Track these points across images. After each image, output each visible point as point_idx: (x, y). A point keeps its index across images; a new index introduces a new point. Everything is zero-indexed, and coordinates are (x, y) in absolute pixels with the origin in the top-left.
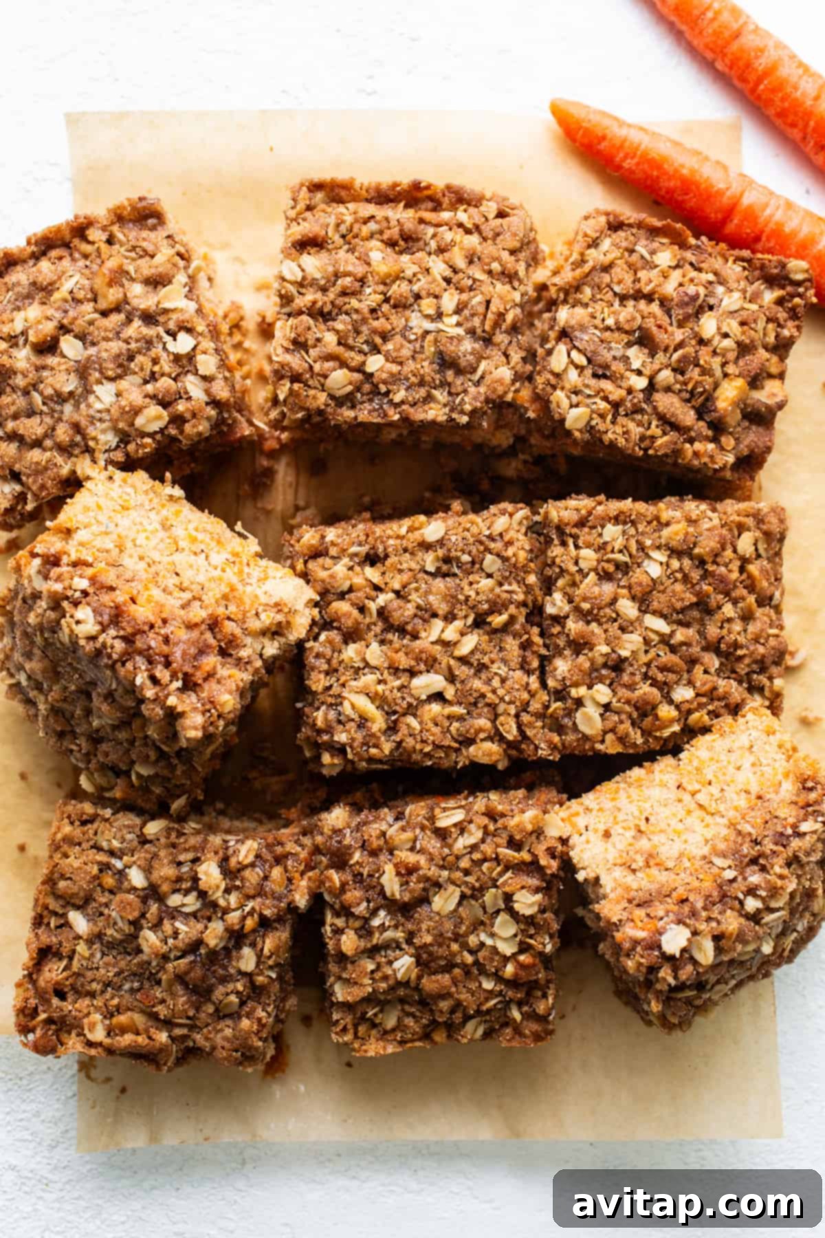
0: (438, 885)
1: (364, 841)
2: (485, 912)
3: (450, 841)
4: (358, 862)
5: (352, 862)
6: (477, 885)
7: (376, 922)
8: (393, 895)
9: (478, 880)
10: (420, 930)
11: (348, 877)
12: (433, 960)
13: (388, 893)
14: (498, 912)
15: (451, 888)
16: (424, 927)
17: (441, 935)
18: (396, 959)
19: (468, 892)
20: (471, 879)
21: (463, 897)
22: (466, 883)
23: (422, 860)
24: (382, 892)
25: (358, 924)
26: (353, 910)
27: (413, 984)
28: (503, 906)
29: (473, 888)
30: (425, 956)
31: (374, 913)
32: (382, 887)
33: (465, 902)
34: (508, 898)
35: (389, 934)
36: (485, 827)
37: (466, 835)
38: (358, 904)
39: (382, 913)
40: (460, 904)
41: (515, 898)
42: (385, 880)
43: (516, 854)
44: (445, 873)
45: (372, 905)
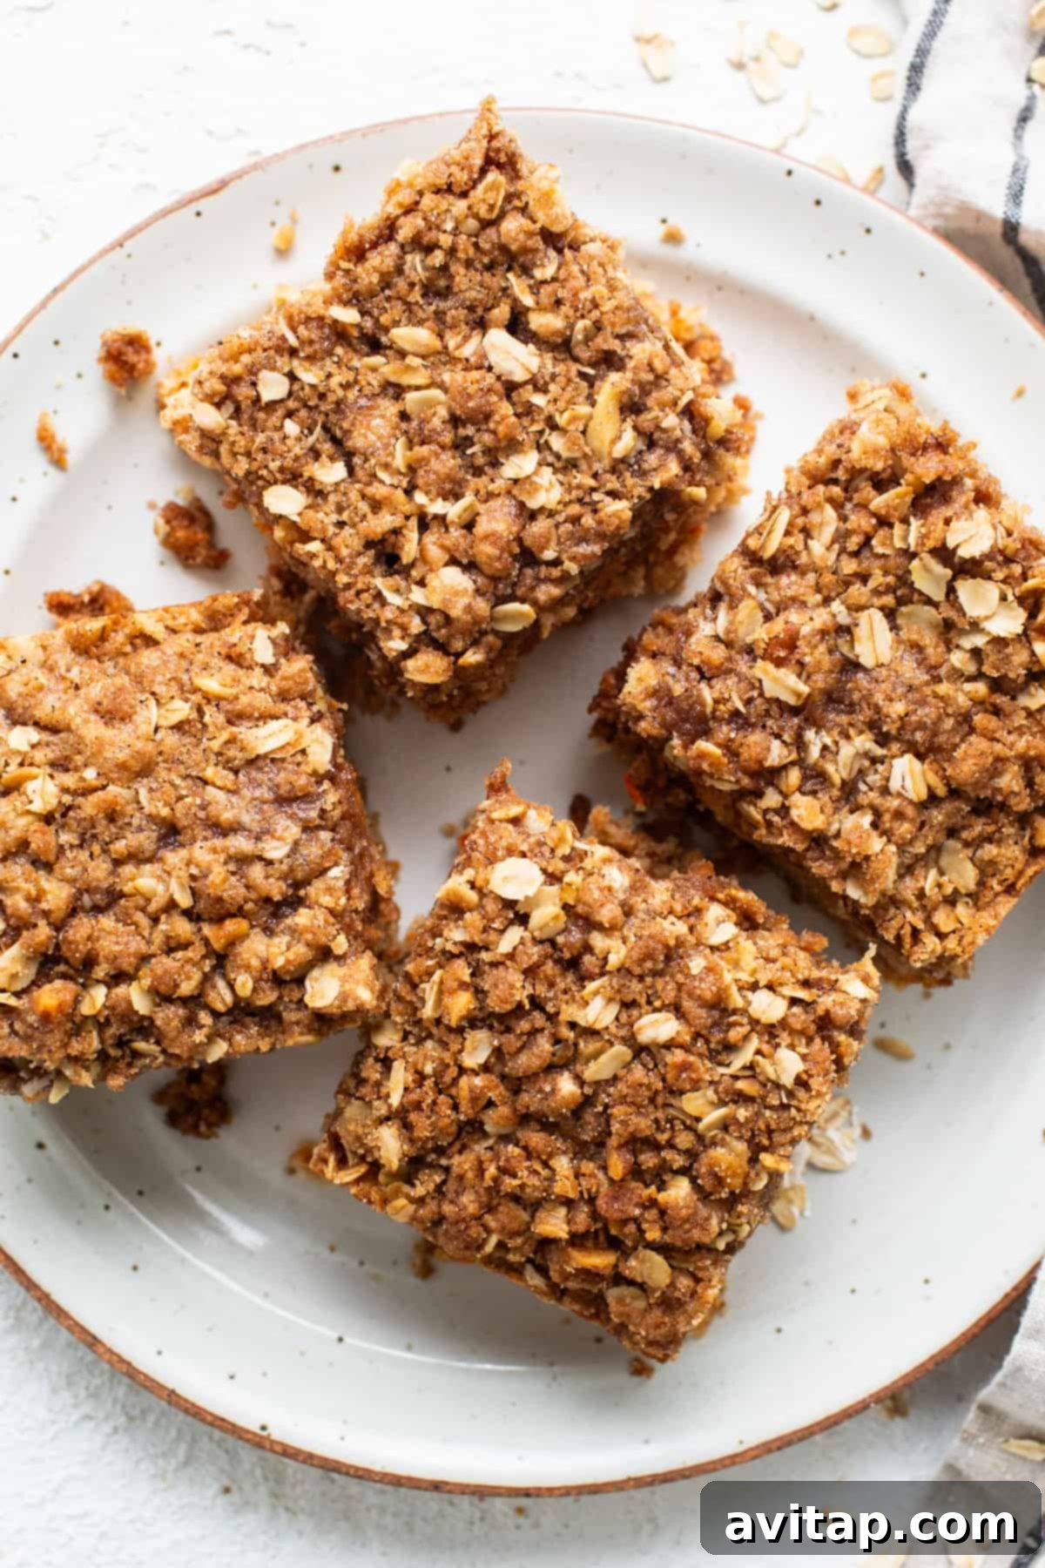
0: (845, 630)
1: (698, 669)
2: (936, 605)
3: (803, 559)
4: (716, 702)
5: (709, 710)
6: (890, 579)
7: (814, 752)
8: (798, 695)
9: (886, 573)
10: (878, 709)
11: (725, 732)
12: (935, 734)
13: (792, 701)
14: (951, 590)
15: (863, 617)
16: (879, 698)
17: (910, 688)
18: (888, 779)
19: (889, 600)
20: (878, 579)
21: (890, 614)
22: (877, 592)
23: (794, 616)
24: (785, 709)
25: (794, 776)
26: (768, 764)
27: (941, 791)
28: (948, 573)
29: (890, 589)
30: (919, 736)
31: (800, 744)
32: (778, 701)
33: (900, 621)
34: (944, 554)
35: (847, 751)
36: (831, 500)
37: (815, 533)
38: (768, 749)
39: (810, 735)
40: (894, 628)
41: (951, 544)
42: (771, 690)
43: (899, 490)
44: (837, 606)
45: (786, 737)
